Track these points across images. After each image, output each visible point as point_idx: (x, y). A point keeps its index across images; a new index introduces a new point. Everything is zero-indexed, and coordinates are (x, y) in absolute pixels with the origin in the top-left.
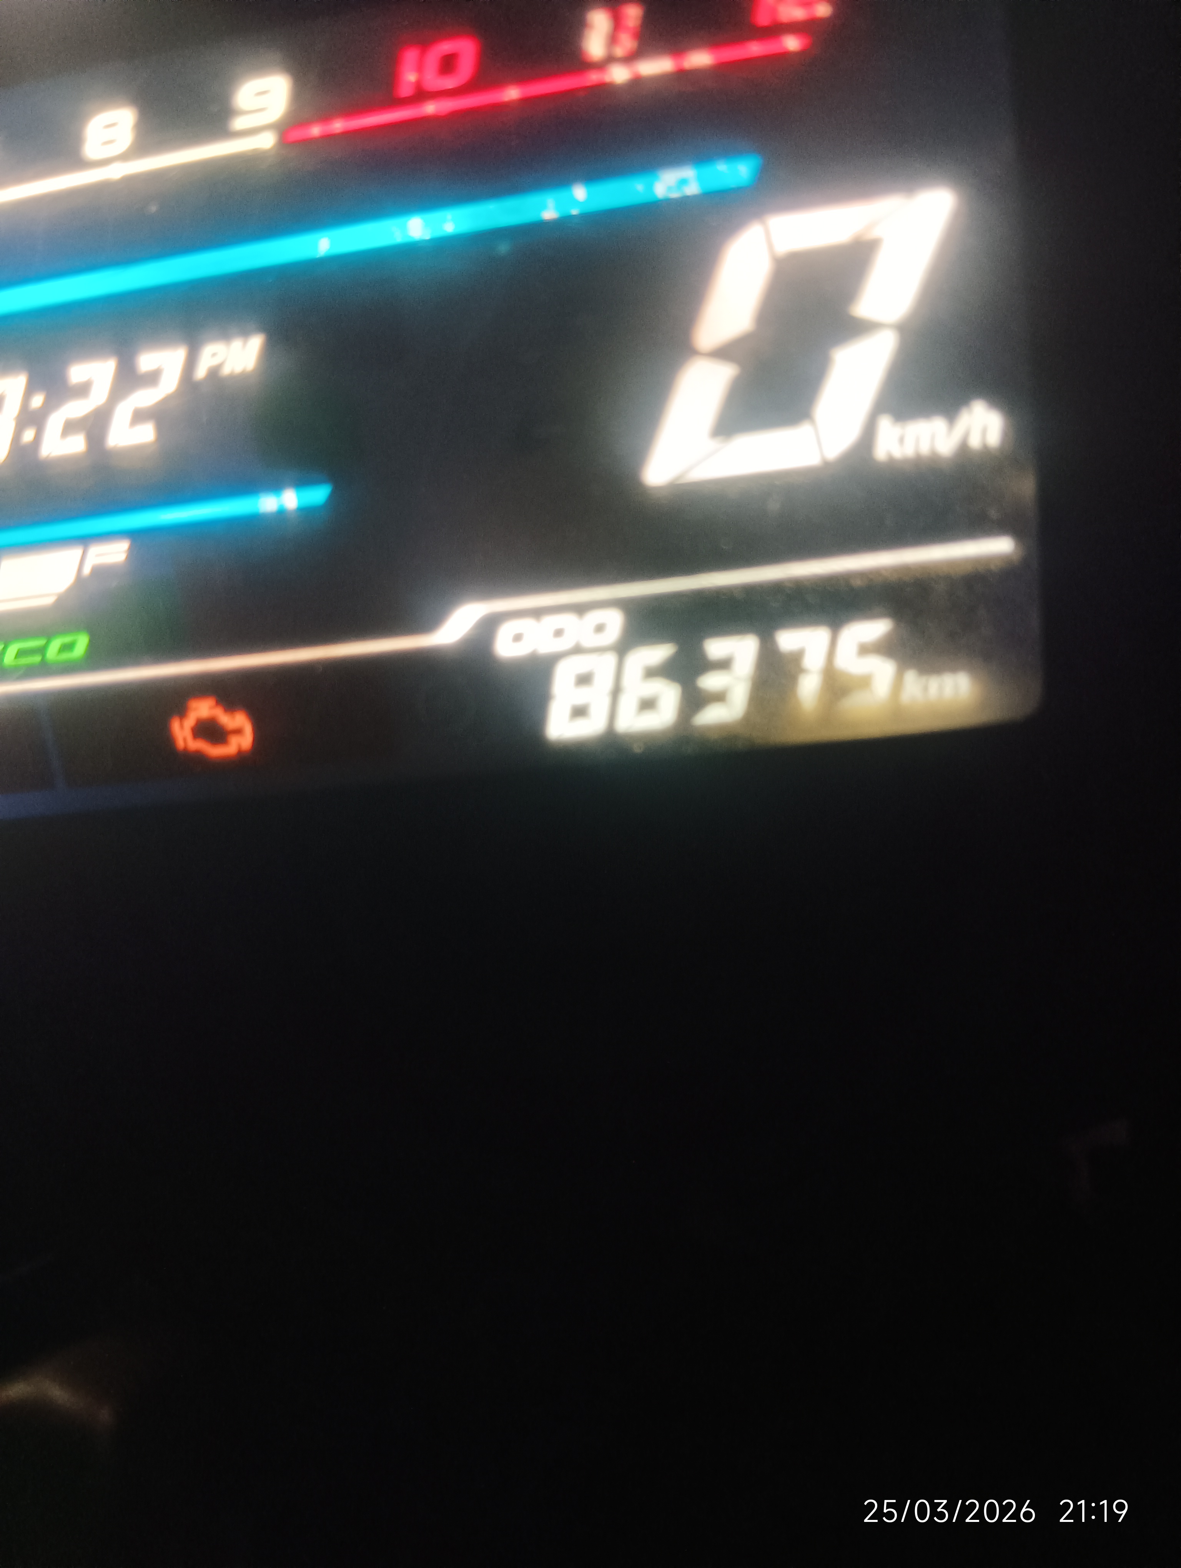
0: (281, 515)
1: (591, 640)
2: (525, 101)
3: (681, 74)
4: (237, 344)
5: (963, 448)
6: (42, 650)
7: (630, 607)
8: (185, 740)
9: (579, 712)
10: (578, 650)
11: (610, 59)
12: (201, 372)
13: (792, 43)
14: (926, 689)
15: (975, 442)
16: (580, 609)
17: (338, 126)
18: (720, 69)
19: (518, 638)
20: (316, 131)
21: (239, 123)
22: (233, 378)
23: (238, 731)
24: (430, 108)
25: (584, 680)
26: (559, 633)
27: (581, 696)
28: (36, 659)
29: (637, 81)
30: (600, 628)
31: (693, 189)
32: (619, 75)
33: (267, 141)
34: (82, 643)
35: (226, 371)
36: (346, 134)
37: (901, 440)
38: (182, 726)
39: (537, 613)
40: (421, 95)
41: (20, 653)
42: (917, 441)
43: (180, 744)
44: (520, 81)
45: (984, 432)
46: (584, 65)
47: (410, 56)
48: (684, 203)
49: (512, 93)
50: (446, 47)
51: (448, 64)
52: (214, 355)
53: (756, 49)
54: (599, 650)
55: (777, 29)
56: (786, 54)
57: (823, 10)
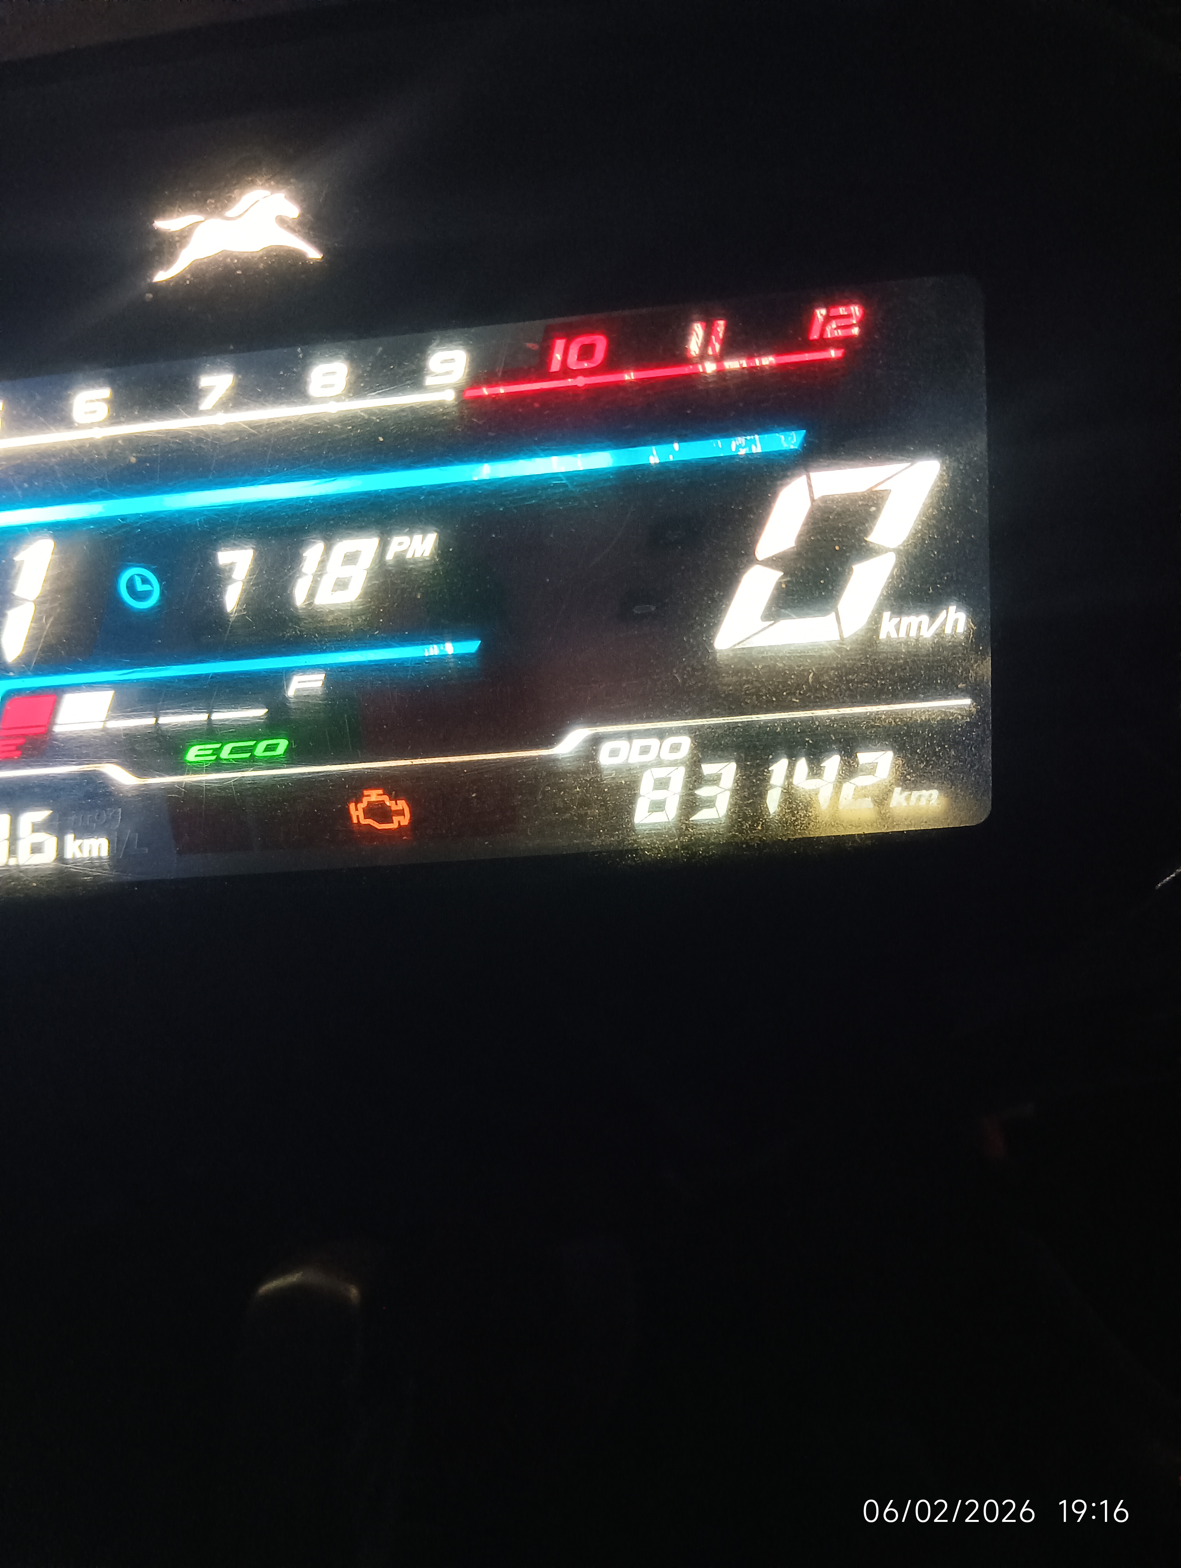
0: (441, 660)
1: (666, 756)
2: (639, 382)
3: (753, 371)
4: (418, 537)
5: (940, 634)
6: (251, 749)
7: (697, 734)
8: (358, 816)
9: (658, 806)
10: (659, 763)
11: (703, 357)
12: (390, 557)
13: (833, 353)
14: (908, 798)
15: (948, 630)
16: (661, 734)
17: (502, 390)
18: (781, 370)
19: (614, 753)
20: (485, 391)
21: (429, 382)
22: (415, 561)
23: (401, 813)
24: (570, 382)
25: (662, 784)
26: (645, 750)
27: (659, 795)
28: (247, 755)
29: (721, 373)
30: (675, 748)
31: (757, 449)
32: (710, 367)
33: (449, 397)
34: (283, 745)
35: (409, 556)
36: (507, 394)
37: (898, 628)
38: (357, 810)
39: (629, 735)
40: (566, 372)
41: (234, 751)
42: (908, 629)
43: (355, 821)
44: (637, 367)
45: (955, 625)
46: (683, 359)
47: (560, 344)
48: (749, 457)
49: (629, 376)
50: (586, 340)
51: (586, 352)
52: (400, 544)
53: (807, 357)
54: (674, 764)
55: (824, 344)
56: (828, 360)
57: (855, 331)
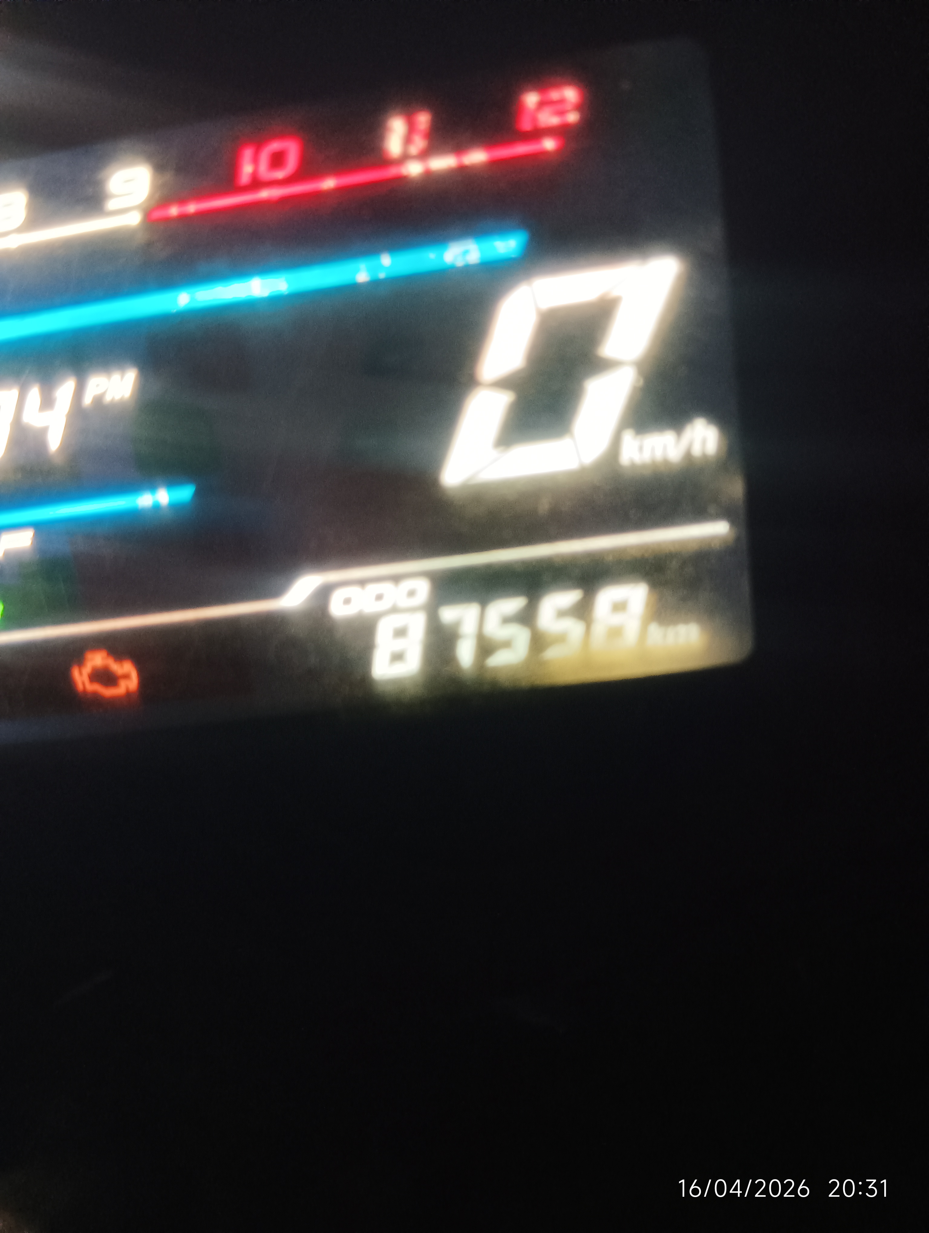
0: (156, 509)
1: (405, 602)
2: (338, 190)
3: (462, 169)
4: (116, 376)
5: (688, 455)
7: (435, 577)
8: (83, 683)
9: (398, 657)
10: (394, 610)
11: (405, 157)
12: (87, 400)
13: (549, 144)
14: (665, 637)
15: (697, 451)
16: (396, 579)
17: (192, 208)
18: (493, 166)
19: (347, 601)
20: (174, 211)
21: (111, 205)
22: (113, 404)
23: (126, 676)
24: (264, 194)
25: (400, 633)
26: (379, 597)
27: (399, 645)
29: (428, 174)
30: (412, 593)
31: (474, 259)
32: (415, 168)
33: (134, 219)
35: (108, 398)
36: (198, 213)
37: (641, 449)
38: (81, 675)
39: (362, 583)
40: (256, 184)
42: (653, 449)
43: (81, 689)
44: (337, 172)
45: (704, 442)
46: (385, 162)
47: (248, 153)
48: (467, 270)
49: (329, 183)
50: (275, 146)
51: (277, 160)
52: (98, 386)
53: (521, 149)
54: (412, 610)
55: (538, 134)
56: (545, 153)
57: (573, 117)
